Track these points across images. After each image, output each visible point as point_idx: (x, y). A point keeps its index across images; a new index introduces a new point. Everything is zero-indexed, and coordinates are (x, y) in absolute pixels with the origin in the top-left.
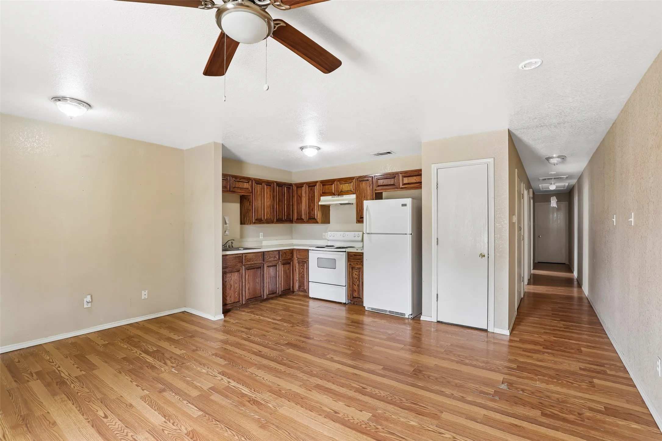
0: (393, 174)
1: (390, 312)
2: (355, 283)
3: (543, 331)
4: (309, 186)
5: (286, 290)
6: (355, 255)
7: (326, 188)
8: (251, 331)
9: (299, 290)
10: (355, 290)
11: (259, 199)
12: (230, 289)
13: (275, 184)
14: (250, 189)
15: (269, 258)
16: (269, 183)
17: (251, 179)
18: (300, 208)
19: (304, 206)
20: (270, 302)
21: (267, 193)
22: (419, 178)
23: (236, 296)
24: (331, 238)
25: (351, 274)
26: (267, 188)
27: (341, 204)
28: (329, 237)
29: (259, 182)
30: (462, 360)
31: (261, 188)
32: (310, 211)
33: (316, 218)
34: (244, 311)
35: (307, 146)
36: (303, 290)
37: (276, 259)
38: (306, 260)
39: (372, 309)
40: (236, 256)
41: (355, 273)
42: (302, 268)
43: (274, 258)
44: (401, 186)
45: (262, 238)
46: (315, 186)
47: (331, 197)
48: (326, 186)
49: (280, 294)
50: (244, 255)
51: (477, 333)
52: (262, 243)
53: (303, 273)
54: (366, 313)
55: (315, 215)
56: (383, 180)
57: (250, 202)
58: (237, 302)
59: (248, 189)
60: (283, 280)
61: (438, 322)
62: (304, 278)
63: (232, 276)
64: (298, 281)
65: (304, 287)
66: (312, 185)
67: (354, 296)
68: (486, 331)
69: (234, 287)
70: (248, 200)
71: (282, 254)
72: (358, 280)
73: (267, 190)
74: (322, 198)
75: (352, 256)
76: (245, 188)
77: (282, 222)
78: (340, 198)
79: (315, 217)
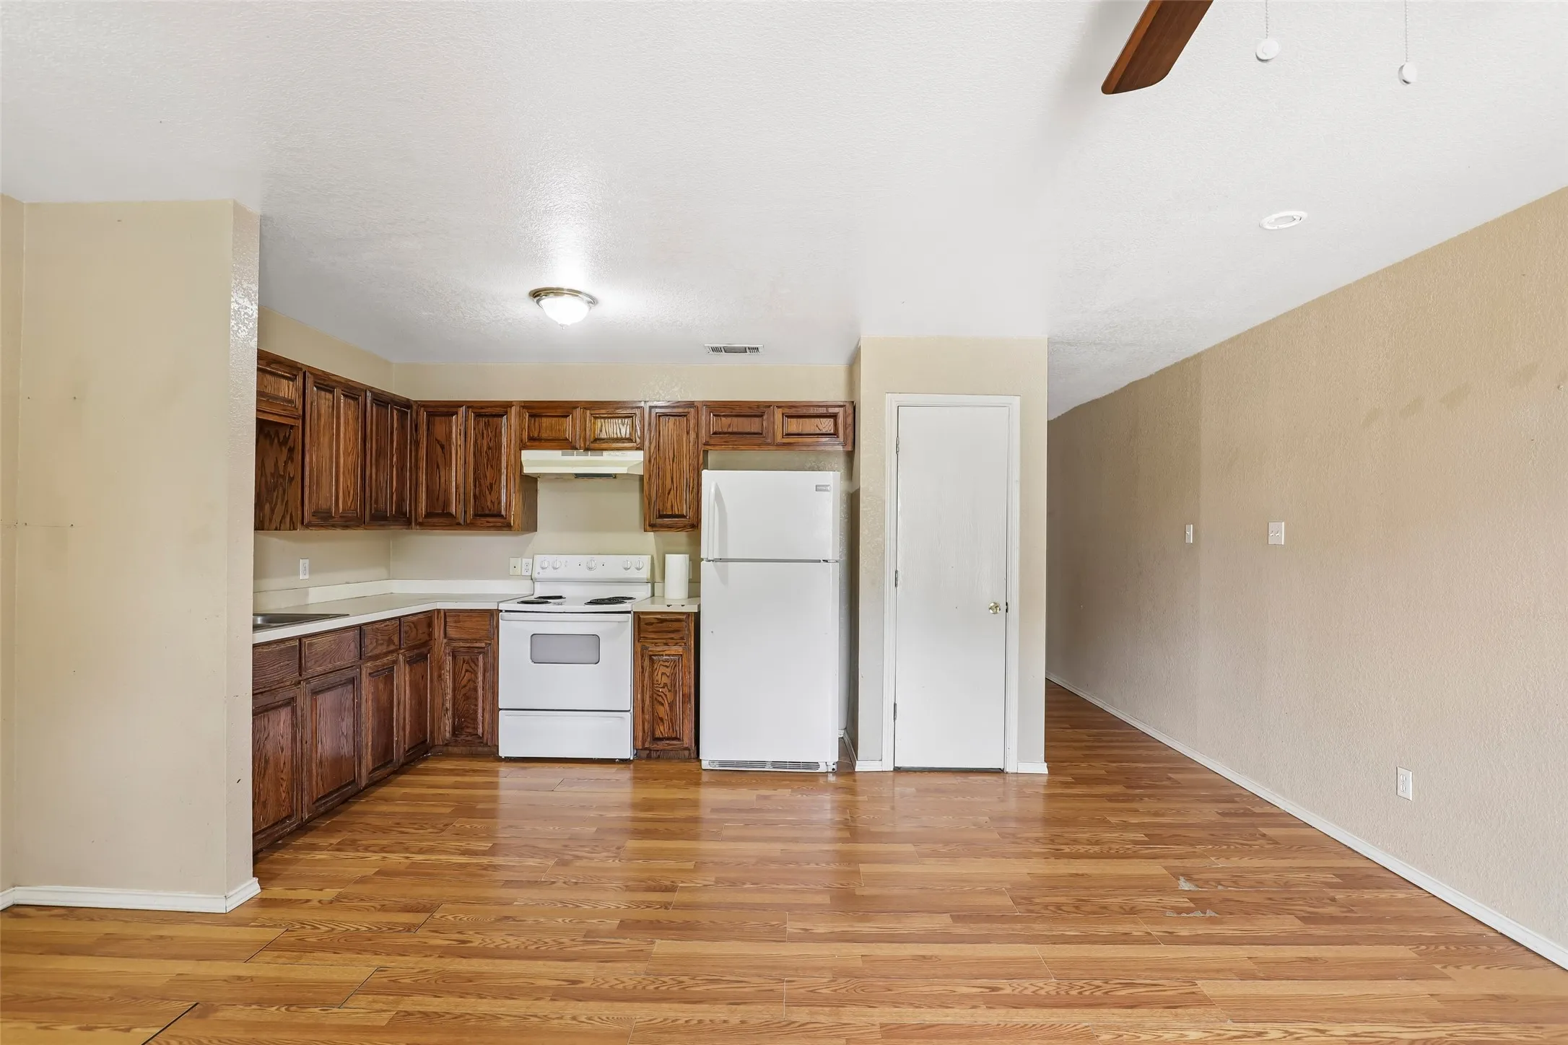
0: (758, 407)
1: (774, 763)
2: (660, 699)
3: (1079, 753)
4: (478, 415)
5: (418, 744)
6: (662, 621)
7: (544, 425)
8: (437, 915)
9: (456, 741)
10: (661, 719)
11: (325, 440)
12: (264, 774)
13: (369, 394)
14: (299, 403)
15: (375, 648)
16: (353, 391)
17: (301, 369)
18: (443, 480)
19: (457, 476)
20: (375, 794)
21: (347, 423)
22: (826, 423)
23: (283, 795)
24: (550, 573)
25: (647, 675)
26: (347, 406)
27: (578, 476)
28: (541, 571)
29: (326, 382)
30: (1057, 850)
31: (331, 404)
32: (481, 491)
33: (503, 513)
34: (313, 847)
35: (562, 289)
36: (469, 738)
37: (392, 647)
38: (483, 645)
39: (722, 763)
40: (282, 646)
41: (663, 669)
42: (467, 671)
43: (388, 646)
44: (779, 439)
45: (307, 577)
46: (502, 416)
47: (560, 452)
48: (544, 420)
49: (402, 760)
50: (307, 641)
51: (984, 781)
52: (307, 594)
53: (471, 685)
54: (705, 778)
55: (500, 503)
56: (729, 419)
57: (291, 450)
58: (286, 818)
59: (290, 401)
60: (411, 716)
61: (897, 770)
62: (476, 699)
63: (271, 723)
64: (450, 713)
65: (476, 729)
66: (489, 413)
67: (658, 734)
68: (1000, 772)
69: (277, 764)
70: (284, 442)
71: (407, 628)
72: (669, 691)
73: (347, 410)
74: (527, 455)
75: (651, 624)
76: (284, 400)
77: (383, 525)
78: (590, 457)
79: (501, 512)
